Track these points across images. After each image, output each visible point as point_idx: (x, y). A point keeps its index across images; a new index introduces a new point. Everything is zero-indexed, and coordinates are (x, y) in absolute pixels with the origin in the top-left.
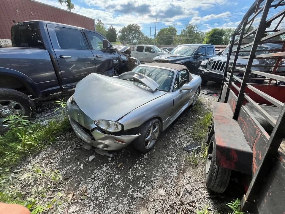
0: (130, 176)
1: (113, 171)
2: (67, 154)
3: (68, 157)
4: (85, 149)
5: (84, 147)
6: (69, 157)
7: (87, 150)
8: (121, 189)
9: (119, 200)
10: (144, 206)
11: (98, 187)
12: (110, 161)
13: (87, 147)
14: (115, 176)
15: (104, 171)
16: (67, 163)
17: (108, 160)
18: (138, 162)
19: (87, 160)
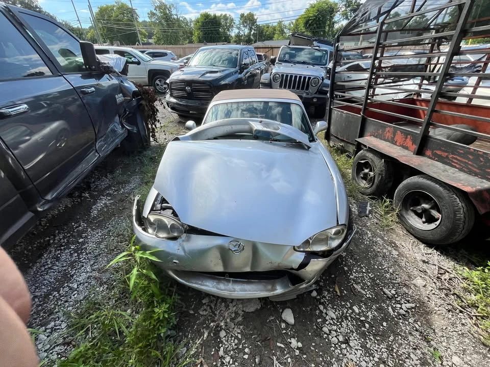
0: (365, 293)
1: (343, 306)
2: (236, 349)
3: (245, 353)
4: (252, 312)
5: (247, 311)
6: (247, 350)
7: (257, 310)
8: (383, 319)
9: (400, 335)
10: (428, 313)
11: (363, 346)
12: (317, 295)
13: (252, 304)
14: (354, 311)
15: (335, 318)
16: (259, 364)
17: (315, 298)
18: (346, 268)
19: (283, 325)
